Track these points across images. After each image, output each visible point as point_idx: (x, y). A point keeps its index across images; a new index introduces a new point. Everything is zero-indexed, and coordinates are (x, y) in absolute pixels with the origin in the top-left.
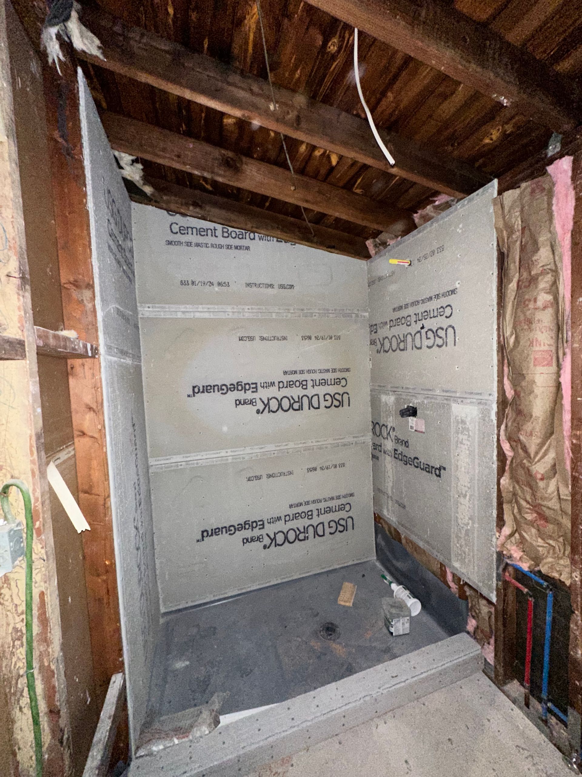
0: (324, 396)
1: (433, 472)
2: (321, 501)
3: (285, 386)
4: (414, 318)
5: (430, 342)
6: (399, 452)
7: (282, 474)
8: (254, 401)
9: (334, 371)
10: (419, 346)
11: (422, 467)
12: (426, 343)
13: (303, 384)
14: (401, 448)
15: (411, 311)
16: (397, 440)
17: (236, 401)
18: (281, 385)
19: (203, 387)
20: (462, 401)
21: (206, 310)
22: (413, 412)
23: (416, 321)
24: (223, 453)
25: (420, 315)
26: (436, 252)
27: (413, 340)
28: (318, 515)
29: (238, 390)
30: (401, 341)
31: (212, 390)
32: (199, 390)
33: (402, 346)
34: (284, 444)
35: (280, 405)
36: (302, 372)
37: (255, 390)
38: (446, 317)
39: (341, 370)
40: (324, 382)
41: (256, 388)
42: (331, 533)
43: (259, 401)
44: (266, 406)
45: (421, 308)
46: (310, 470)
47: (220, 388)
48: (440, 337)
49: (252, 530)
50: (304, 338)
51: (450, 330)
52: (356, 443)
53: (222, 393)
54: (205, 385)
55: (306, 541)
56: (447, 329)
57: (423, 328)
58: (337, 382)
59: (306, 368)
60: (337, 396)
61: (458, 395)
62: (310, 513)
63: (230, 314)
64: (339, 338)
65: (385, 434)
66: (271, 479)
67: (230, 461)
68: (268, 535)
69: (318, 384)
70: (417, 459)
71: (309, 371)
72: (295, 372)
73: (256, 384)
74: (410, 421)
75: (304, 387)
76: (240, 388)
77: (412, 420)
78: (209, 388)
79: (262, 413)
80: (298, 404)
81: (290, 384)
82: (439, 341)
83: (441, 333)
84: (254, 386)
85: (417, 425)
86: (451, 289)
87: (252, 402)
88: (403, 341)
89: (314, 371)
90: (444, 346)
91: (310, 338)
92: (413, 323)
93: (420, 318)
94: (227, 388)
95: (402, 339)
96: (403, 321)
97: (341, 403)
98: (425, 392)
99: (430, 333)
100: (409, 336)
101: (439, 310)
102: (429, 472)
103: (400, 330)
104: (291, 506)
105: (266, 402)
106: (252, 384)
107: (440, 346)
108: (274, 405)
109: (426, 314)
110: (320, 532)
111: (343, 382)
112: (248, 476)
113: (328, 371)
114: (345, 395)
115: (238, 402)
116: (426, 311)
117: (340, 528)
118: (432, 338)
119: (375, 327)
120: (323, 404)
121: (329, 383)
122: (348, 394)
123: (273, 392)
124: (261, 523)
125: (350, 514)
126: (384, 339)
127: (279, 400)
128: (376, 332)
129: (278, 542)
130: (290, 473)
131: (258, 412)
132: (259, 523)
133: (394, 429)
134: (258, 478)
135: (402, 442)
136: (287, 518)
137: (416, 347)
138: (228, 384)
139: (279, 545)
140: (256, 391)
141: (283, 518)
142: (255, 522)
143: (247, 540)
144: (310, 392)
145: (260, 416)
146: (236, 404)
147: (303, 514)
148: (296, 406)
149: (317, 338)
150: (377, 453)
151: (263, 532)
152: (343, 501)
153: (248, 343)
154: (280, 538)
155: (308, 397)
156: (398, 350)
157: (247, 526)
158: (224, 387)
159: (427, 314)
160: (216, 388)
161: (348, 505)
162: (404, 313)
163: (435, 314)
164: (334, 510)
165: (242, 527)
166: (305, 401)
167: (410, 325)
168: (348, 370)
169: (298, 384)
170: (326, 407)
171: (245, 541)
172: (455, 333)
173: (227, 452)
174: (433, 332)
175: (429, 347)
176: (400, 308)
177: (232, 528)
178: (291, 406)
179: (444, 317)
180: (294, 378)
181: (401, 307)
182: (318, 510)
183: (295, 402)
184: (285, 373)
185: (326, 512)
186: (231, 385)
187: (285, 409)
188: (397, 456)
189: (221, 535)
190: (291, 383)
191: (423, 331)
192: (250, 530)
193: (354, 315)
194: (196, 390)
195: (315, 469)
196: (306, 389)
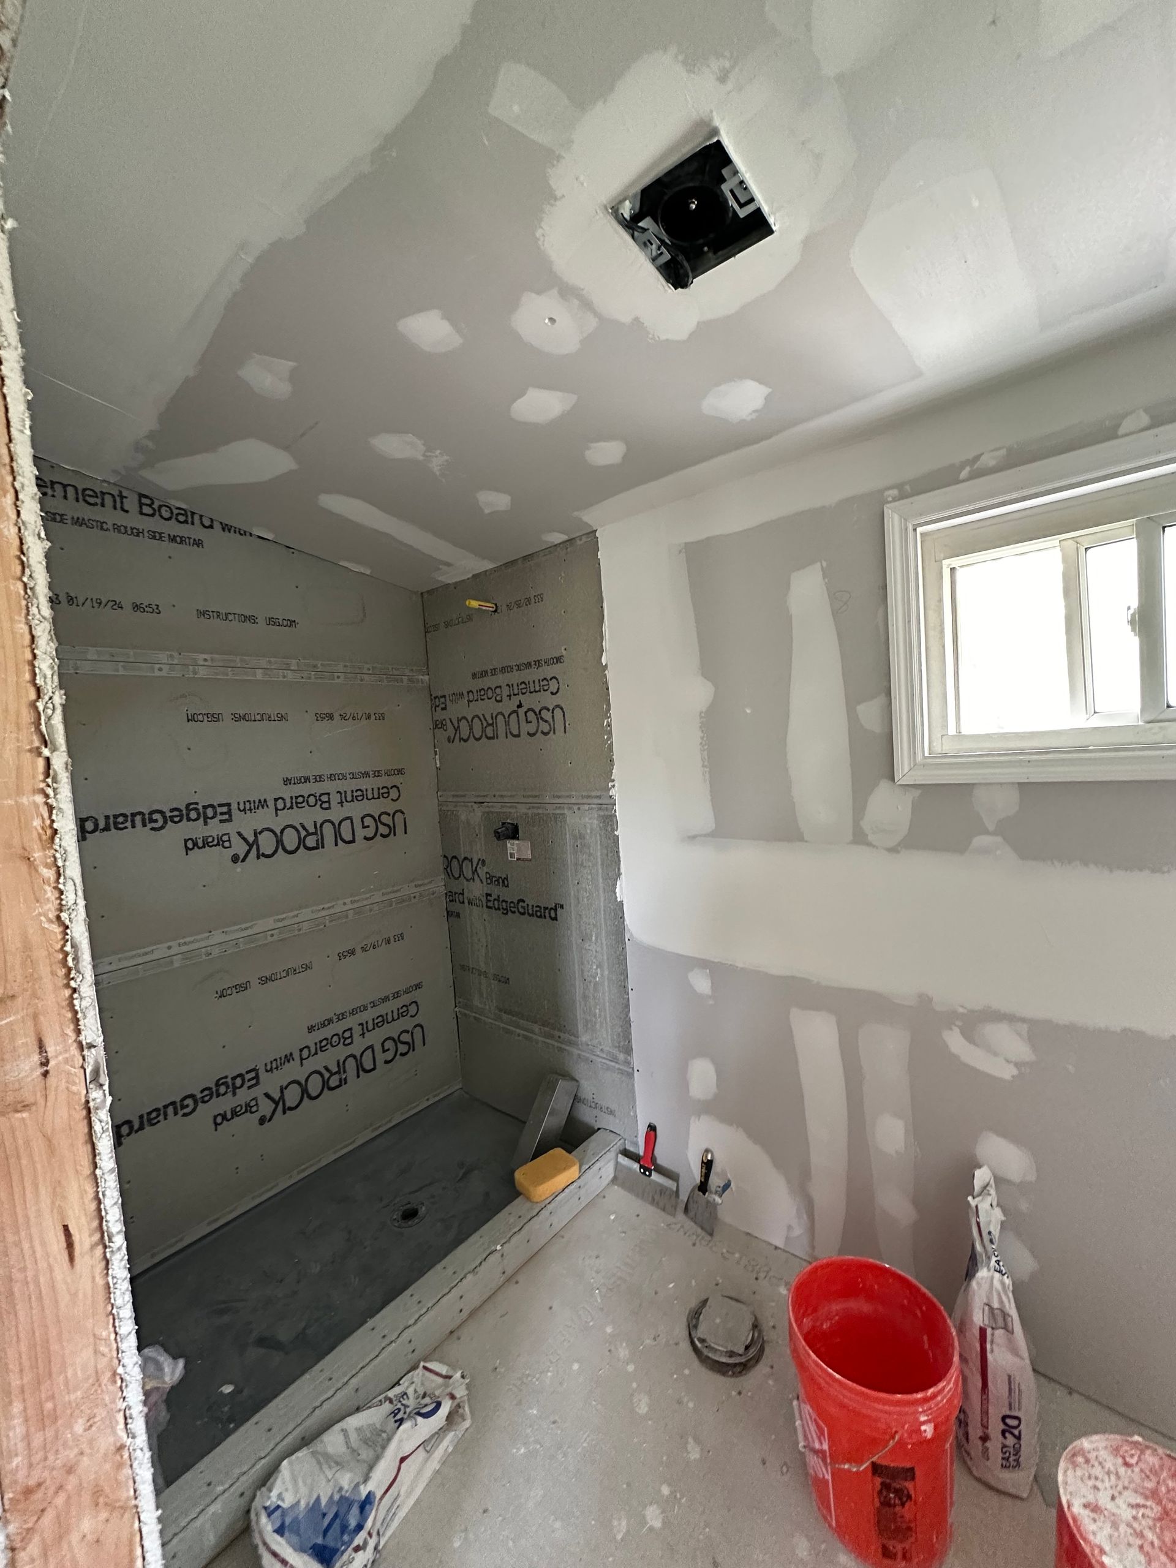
0: (362, 819)
1: (547, 915)
2: (366, 1008)
3: (288, 805)
4: (506, 691)
5: (532, 728)
6: (494, 897)
7: (290, 972)
8: (225, 838)
9: (377, 774)
10: (516, 732)
11: (530, 912)
12: (526, 728)
13: (322, 801)
14: (496, 891)
15: (502, 679)
16: (491, 879)
17: (186, 841)
18: (280, 805)
19: (107, 817)
20: (579, 809)
21: (107, 657)
22: (513, 832)
23: (509, 696)
24: (160, 952)
25: (515, 687)
26: (533, 600)
27: (507, 724)
28: (363, 1034)
29: (189, 819)
30: (489, 725)
31: (129, 824)
32: (96, 825)
33: (489, 731)
34: (291, 914)
35: (280, 842)
36: (319, 779)
37: (226, 817)
38: (552, 693)
39: (388, 774)
40: (359, 796)
41: (229, 813)
42: (387, 1062)
43: (236, 840)
44: (251, 846)
45: (515, 677)
46: (341, 956)
47: (148, 819)
48: (546, 721)
49: (234, 1094)
50: (320, 717)
51: (558, 712)
52: (421, 895)
53: (153, 829)
54: (111, 813)
55: (344, 1087)
56: (553, 710)
57: (520, 706)
58: (383, 793)
59: (326, 772)
60: (384, 818)
61: (573, 801)
62: (347, 1034)
63: (166, 668)
64: (381, 717)
65: (469, 875)
66: (270, 983)
67: (176, 965)
68: (267, 1095)
69: (349, 798)
70: (523, 901)
71: (332, 777)
72: (307, 779)
73: (229, 805)
74: (509, 845)
75: (325, 805)
76: (193, 815)
77: (512, 846)
78: (121, 819)
79: (243, 861)
80: (314, 837)
81: (297, 802)
82: (545, 727)
83: (546, 715)
84: (225, 809)
85: (519, 850)
86: (557, 656)
87: (220, 842)
88: (492, 725)
89: (342, 777)
90: (552, 732)
91: (331, 717)
92: (505, 698)
93: (516, 692)
94: (165, 817)
95: (490, 722)
96: (490, 693)
97: (392, 830)
98: (530, 800)
99: (530, 715)
100: (500, 717)
101: (542, 683)
102: (540, 917)
103: (486, 708)
104: (311, 1029)
105: (251, 839)
106: (220, 805)
107: (545, 734)
108: (267, 843)
109: (523, 686)
110: (368, 1065)
111: (394, 794)
112: (219, 989)
113: (366, 774)
114: (398, 815)
115: (191, 845)
116: (524, 683)
117: (403, 1048)
118: (535, 721)
119: (442, 700)
120: (360, 833)
121: (370, 796)
122: (403, 813)
123: (264, 818)
124: (253, 1074)
125: (417, 1020)
126: (459, 720)
127: (278, 832)
128: (443, 709)
129: (288, 1104)
130: (307, 967)
131: (235, 859)
132: (248, 1076)
133: (484, 861)
134: (242, 987)
135: (498, 880)
136: (305, 1053)
137: (511, 733)
138: (166, 809)
139: (291, 1109)
140: (230, 820)
141: (296, 1056)
142: (240, 1075)
143: (224, 1117)
144: (336, 813)
145: (239, 867)
146: (187, 849)
147: (335, 1038)
148: (311, 842)
149: (343, 717)
150: (456, 907)
151: (258, 1092)
152: (405, 999)
153: (207, 727)
154: (292, 1095)
155: (333, 824)
156: (484, 739)
157: (222, 1089)
158: (155, 816)
159: (525, 688)
160: (138, 818)
161: (414, 1005)
162: (489, 682)
163: (537, 689)
164: (390, 1019)
165: (210, 1093)
166: (328, 830)
167: (501, 701)
168: (400, 772)
169: (312, 800)
170: (366, 838)
171: (219, 1120)
172: (564, 716)
173: (169, 948)
174: (535, 713)
175: (530, 735)
176: (484, 674)
177: (189, 1101)
178: (301, 842)
179: (548, 693)
180: (304, 789)
181: (486, 672)
182: (361, 1024)
183: (309, 834)
184: (287, 781)
185: (376, 1025)
186: (172, 810)
187: (289, 848)
188: (491, 904)
189: (163, 1123)
190: (300, 799)
191: (521, 711)
192: (230, 1094)
193: (405, 679)
194: (89, 826)
195: (352, 952)
196: (328, 808)
